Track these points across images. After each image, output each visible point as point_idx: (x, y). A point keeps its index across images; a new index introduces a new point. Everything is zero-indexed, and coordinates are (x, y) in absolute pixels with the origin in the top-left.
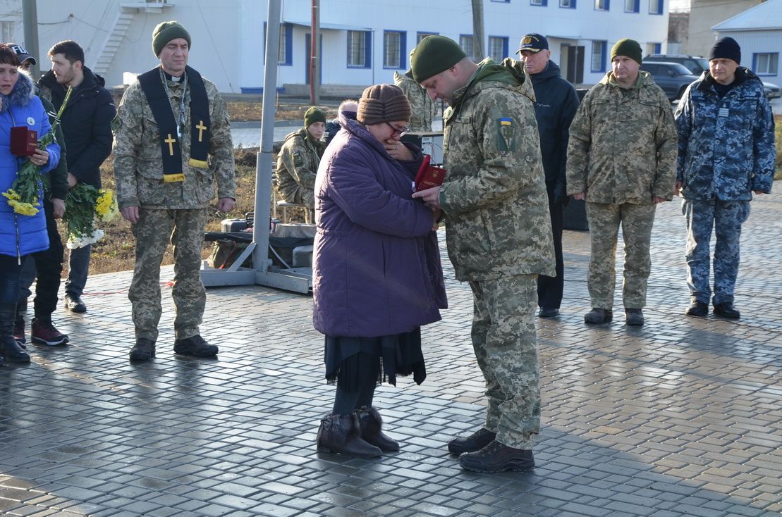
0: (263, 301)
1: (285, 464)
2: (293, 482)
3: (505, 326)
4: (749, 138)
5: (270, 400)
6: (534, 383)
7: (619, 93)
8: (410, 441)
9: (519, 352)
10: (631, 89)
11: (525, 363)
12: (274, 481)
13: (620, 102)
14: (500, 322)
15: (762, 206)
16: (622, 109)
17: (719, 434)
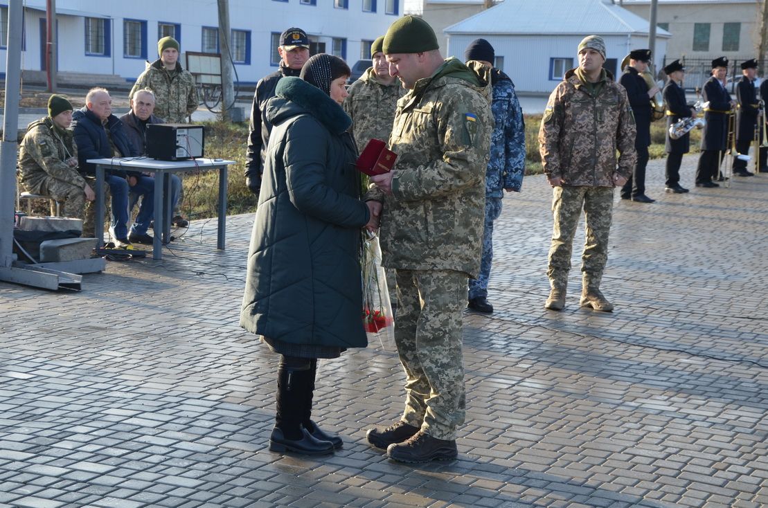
0: (8, 299)
1: (42, 476)
2: (51, 496)
3: (435, 321)
4: (501, 137)
5: (21, 405)
6: (460, 378)
7: (380, 90)
8: (177, 446)
9: (447, 348)
10: (391, 86)
11: (452, 359)
12: (29, 495)
13: (380, 98)
14: (430, 317)
15: (515, 203)
16: (383, 106)
17: (485, 430)
